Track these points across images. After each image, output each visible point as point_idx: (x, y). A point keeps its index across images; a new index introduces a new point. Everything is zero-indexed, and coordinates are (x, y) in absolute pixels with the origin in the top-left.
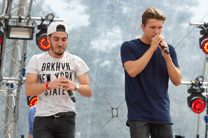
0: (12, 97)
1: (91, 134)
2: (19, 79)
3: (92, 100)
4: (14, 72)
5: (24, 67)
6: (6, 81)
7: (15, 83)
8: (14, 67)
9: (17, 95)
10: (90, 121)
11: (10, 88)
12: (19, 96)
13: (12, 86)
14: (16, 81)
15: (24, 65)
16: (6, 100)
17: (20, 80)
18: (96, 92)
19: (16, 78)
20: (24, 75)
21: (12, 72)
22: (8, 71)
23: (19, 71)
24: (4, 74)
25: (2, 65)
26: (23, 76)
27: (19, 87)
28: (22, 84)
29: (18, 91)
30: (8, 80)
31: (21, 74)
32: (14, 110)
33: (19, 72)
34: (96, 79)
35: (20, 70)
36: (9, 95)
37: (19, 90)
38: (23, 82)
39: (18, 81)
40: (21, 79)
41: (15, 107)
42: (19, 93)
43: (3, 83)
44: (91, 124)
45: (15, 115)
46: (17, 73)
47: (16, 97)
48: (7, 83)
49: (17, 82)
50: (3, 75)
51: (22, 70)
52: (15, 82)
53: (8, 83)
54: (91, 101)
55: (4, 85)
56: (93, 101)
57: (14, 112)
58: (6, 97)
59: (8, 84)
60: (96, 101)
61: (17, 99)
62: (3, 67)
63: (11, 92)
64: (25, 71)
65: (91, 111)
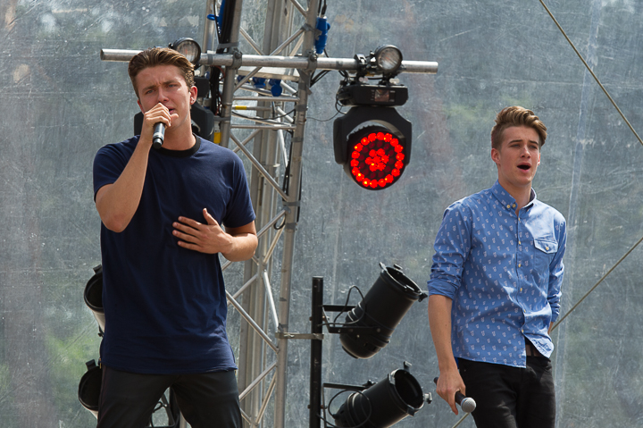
0: (276, 130)
1: (576, 275)
2: (304, 61)
3: (583, 142)
4: (284, 35)
5: (323, 13)
6: (252, 69)
7: (285, 78)
8: (282, 13)
9: (293, 123)
10: (574, 225)
11: (270, 97)
12: (303, 125)
13: (276, 87)
14: (290, 69)
15: (322, 5)
16: (252, 142)
17: (308, 66)
18: (596, 109)
19: (291, 57)
20: (320, 44)
21: (277, 34)
22: (259, 31)
23: (303, 29)
24: (243, 42)
25: (237, 7)
26: (319, 52)
27: (303, 92)
28: (313, 82)
29: (300, 109)
30: (259, 65)
31: (311, 40)
32: (286, 181)
33: (303, 33)
34: (600, 60)
35: (307, 25)
36: (264, 125)
37: (303, 103)
38: (317, 72)
39: (298, 67)
40: (312, 60)
41: (288, 169)
42: (304, 115)
43: (241, 78)
44: (579, 237)
45: (288, 199)
46: (296, 38)
47: (292, 133)
48: (256, 75)
49: (296, 73)
50: (240, 47)
51: (313, 24)
52: (286, 74)
53: (263, 76)
54: (580, 146)
55: (246, 85)
56: (588, 145)
57: (286, 188)
58: (254, 131)
59: (259, 82)
60: (599, 147)
61: (295, 138)
62: (243, 15)
63: (274, 113)
64: (324, 32)
65: (580, 185)
